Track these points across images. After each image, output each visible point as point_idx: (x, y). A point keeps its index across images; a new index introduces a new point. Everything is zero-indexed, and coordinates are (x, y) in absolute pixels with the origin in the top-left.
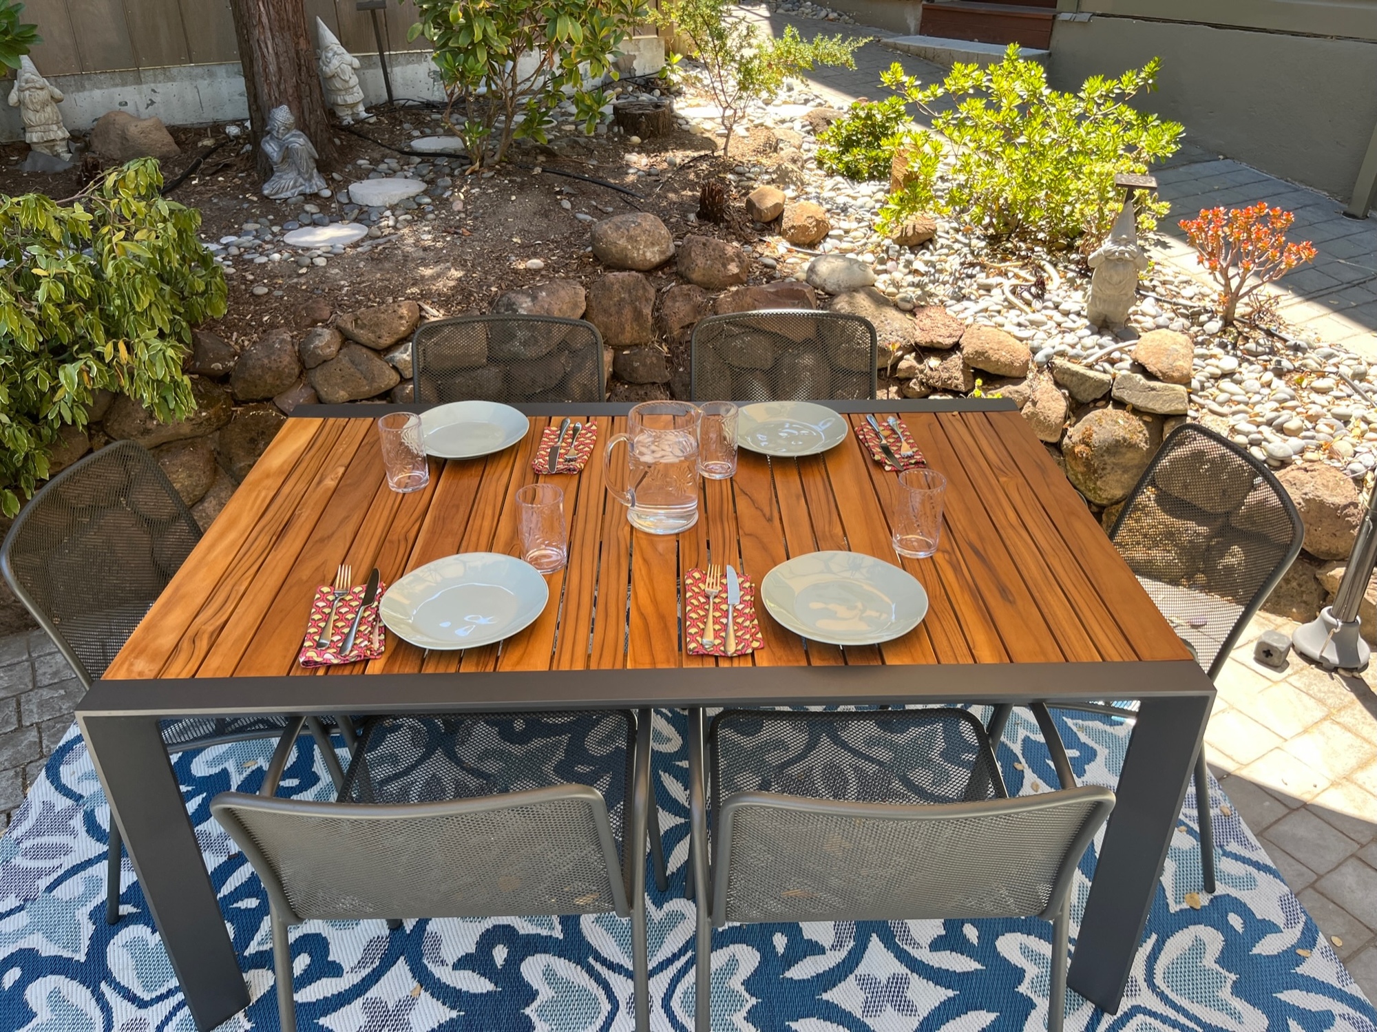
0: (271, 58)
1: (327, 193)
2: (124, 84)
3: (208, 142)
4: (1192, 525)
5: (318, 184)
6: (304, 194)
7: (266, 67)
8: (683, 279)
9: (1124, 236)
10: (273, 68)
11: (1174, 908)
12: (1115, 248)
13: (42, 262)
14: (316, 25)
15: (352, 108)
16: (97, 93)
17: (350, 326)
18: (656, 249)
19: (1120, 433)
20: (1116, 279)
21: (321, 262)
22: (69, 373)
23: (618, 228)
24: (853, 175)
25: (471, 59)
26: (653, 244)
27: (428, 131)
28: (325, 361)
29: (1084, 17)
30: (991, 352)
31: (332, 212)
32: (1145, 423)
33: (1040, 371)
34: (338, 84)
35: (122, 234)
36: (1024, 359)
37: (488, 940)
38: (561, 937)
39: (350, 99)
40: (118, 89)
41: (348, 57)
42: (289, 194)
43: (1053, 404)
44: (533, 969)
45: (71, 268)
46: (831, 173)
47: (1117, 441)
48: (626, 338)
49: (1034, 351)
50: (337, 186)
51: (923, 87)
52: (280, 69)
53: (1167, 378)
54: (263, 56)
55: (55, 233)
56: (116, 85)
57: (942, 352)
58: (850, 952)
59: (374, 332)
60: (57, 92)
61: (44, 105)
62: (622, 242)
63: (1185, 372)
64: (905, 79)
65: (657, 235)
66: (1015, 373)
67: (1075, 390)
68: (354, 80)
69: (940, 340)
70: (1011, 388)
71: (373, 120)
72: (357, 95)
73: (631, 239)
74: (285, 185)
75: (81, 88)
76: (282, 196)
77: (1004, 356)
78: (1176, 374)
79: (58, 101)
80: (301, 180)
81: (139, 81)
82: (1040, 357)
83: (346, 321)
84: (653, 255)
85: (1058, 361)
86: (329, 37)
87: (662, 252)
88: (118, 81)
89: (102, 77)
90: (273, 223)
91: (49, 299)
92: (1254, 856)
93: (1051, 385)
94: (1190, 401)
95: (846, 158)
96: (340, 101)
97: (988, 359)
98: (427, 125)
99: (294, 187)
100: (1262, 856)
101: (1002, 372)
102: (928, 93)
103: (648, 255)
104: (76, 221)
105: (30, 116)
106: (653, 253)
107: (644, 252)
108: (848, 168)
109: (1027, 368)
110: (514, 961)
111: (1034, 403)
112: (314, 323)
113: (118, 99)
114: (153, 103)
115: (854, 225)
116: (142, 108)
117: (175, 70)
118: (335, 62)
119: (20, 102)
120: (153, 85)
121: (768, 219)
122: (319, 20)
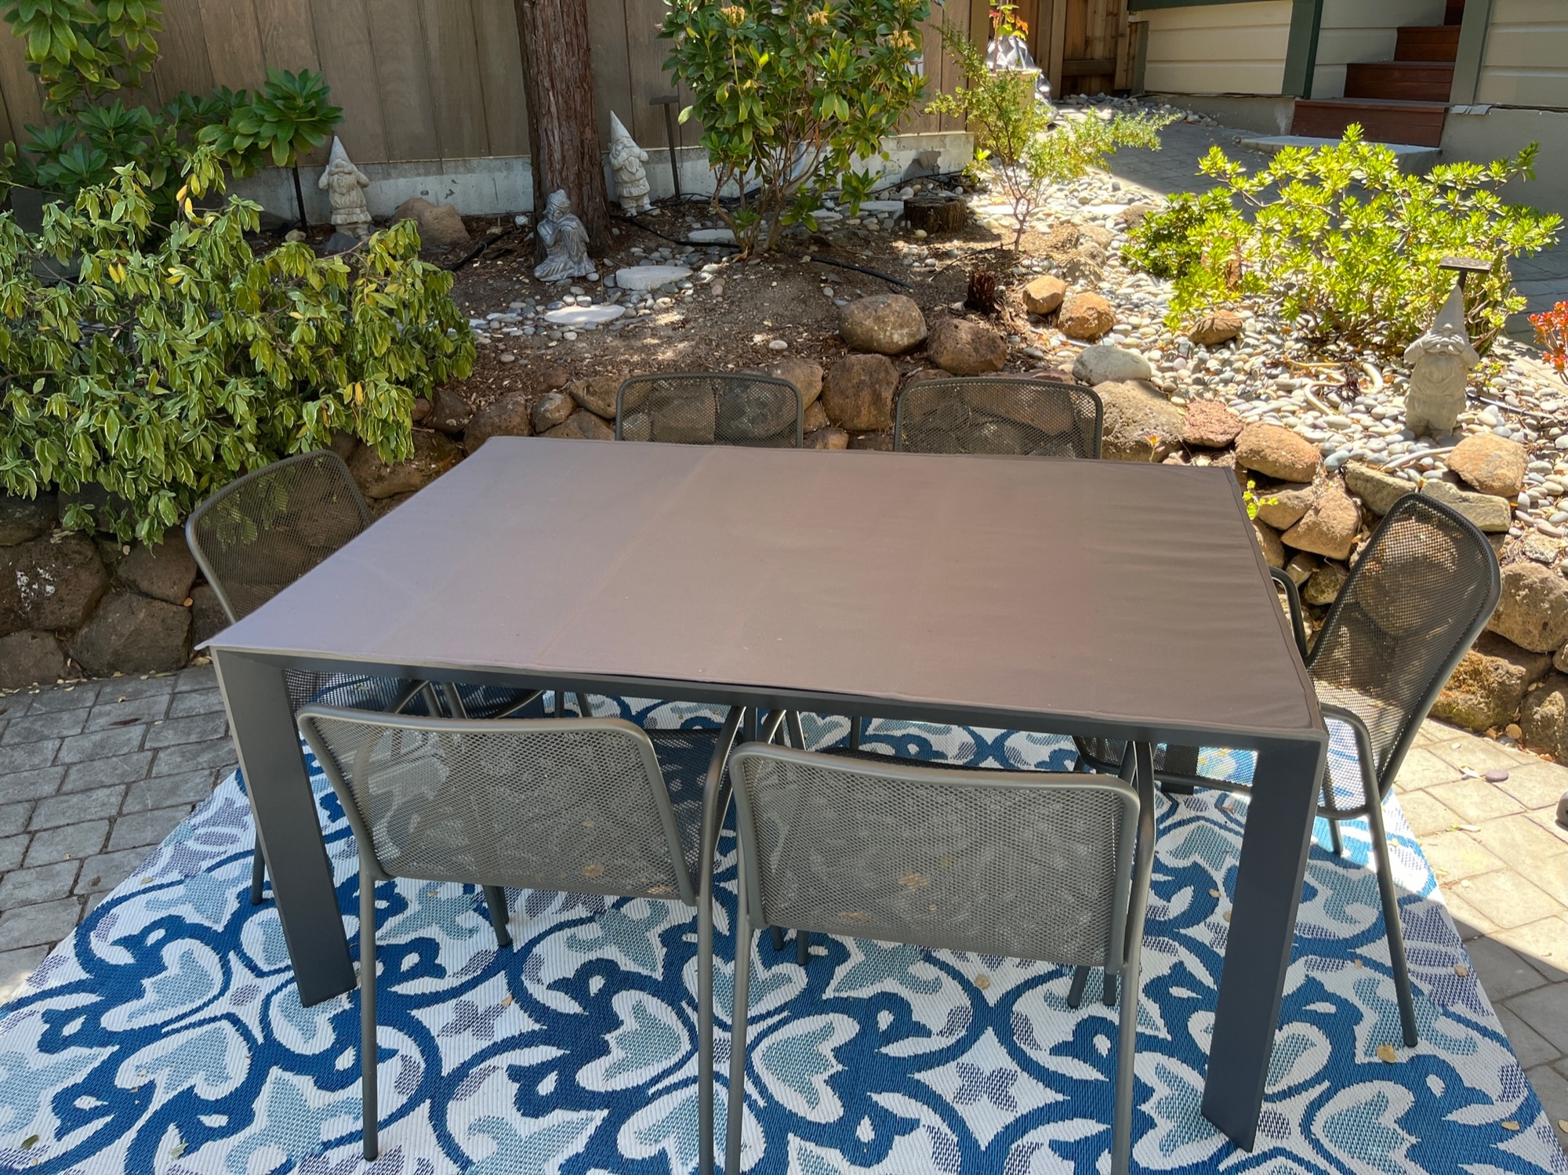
0: (557, 147)
1: (594, 277)
2: (427, 174)
3: (496, 230)
4: (1503, 662)
5: (587, 267)
6: (573, 278)
7: (551, 155)
8: (932, 363)
9: (1448, 325)
10: (557, 156)
11: (1360, 1058)
12: (1436, 339)
13: (300, 306)
14: (609, 120)
15: (637, 201)
16: (402, 181)
17: (581, 393)
18: (905, 331)
19: (1419, 550)
20: (1437, 375)
21: (572, 336)
22: (311, 409)
23: (866, 308)
24: (1159, 271)
25: (736, 139)
26: (902, 326)
27: (709, 224)
28: (554, 426)
29: (1480, 110)
30: (1268, 451)
31: (597, 292)
32: (1454, 539)
33: (1330, 475)
34: (625, 177)
35: (373, 286)
36: (1308, 460)
37: (588, 970)
38: (660, 979)
39: (635, 192)
40: (420, 179)
41: (637, 150)
42: (558, 276)
43: (1339, 514)
44: (623, 1003)
45: (324, 313)
46: (1134, 270)
47: (1416, 559)
48: (863, 422)
49: (1325, 454)
50: (604, 270)
51: (1250, 175)
52: (563, 157)
53: (1485, 488)
54: (549, 145)
55: (314, 281)
56: (419, 175)
57: (1214, 450)
58: (958, 1041)
59: (604, 400)
60: (364, 178)
61: (350, 188)
62: (869, 323)
63: (1508, 482)
64: (1229, 167)
65: (907, 317)
66: (1296, 477)
67: (1370, 499)
68: (642, 172)
69: (1211, 436)
70: (1291, 493)
71: (657, 212)
72: (644, 187)
73: (879, 320)
74: (556, 268)
75: (387, 176)
76: (552, 278)
77: (1284, 457)
78: (1496, 484)
79: (364, 186)
80: (571, 263)
81: (440, 172)
82: (1331, 460)
83: (578, 386)
84: (900, 338)
85: (1352, 466)
86: (621, 131)
87: (911, 335)
88: (422, 170)
89: (407, 167)
90: (538, 303)
91: (302, 341)
92: (1482, 1021)
93: (1341, 492)
94: (1514, 517)
95: (1152, 255)
96: (625, 193)
97: (1264, 458)
98: (710, 219)
99: (564, 269)
100: (1493, 1023)
101: (1282, 474)
102: (1255, 181)
103: (896, 337)
104: (335, 273)
105: (336, 199)
106: (902, 335)
107: (891, 334)
108: (1155, 265)
109: (1314, 473)
110: (607, 993)
111: (1317, 511)
112: (550, 388)
113: (421, 188)
114: (452, 193)
115: (1147, 321)
116: (442, 199)
117: (475, 161)
118: (624, 154)
119: (330, 185)
120: (453, 177)
121: (1044, 310)
122: (613, 114)
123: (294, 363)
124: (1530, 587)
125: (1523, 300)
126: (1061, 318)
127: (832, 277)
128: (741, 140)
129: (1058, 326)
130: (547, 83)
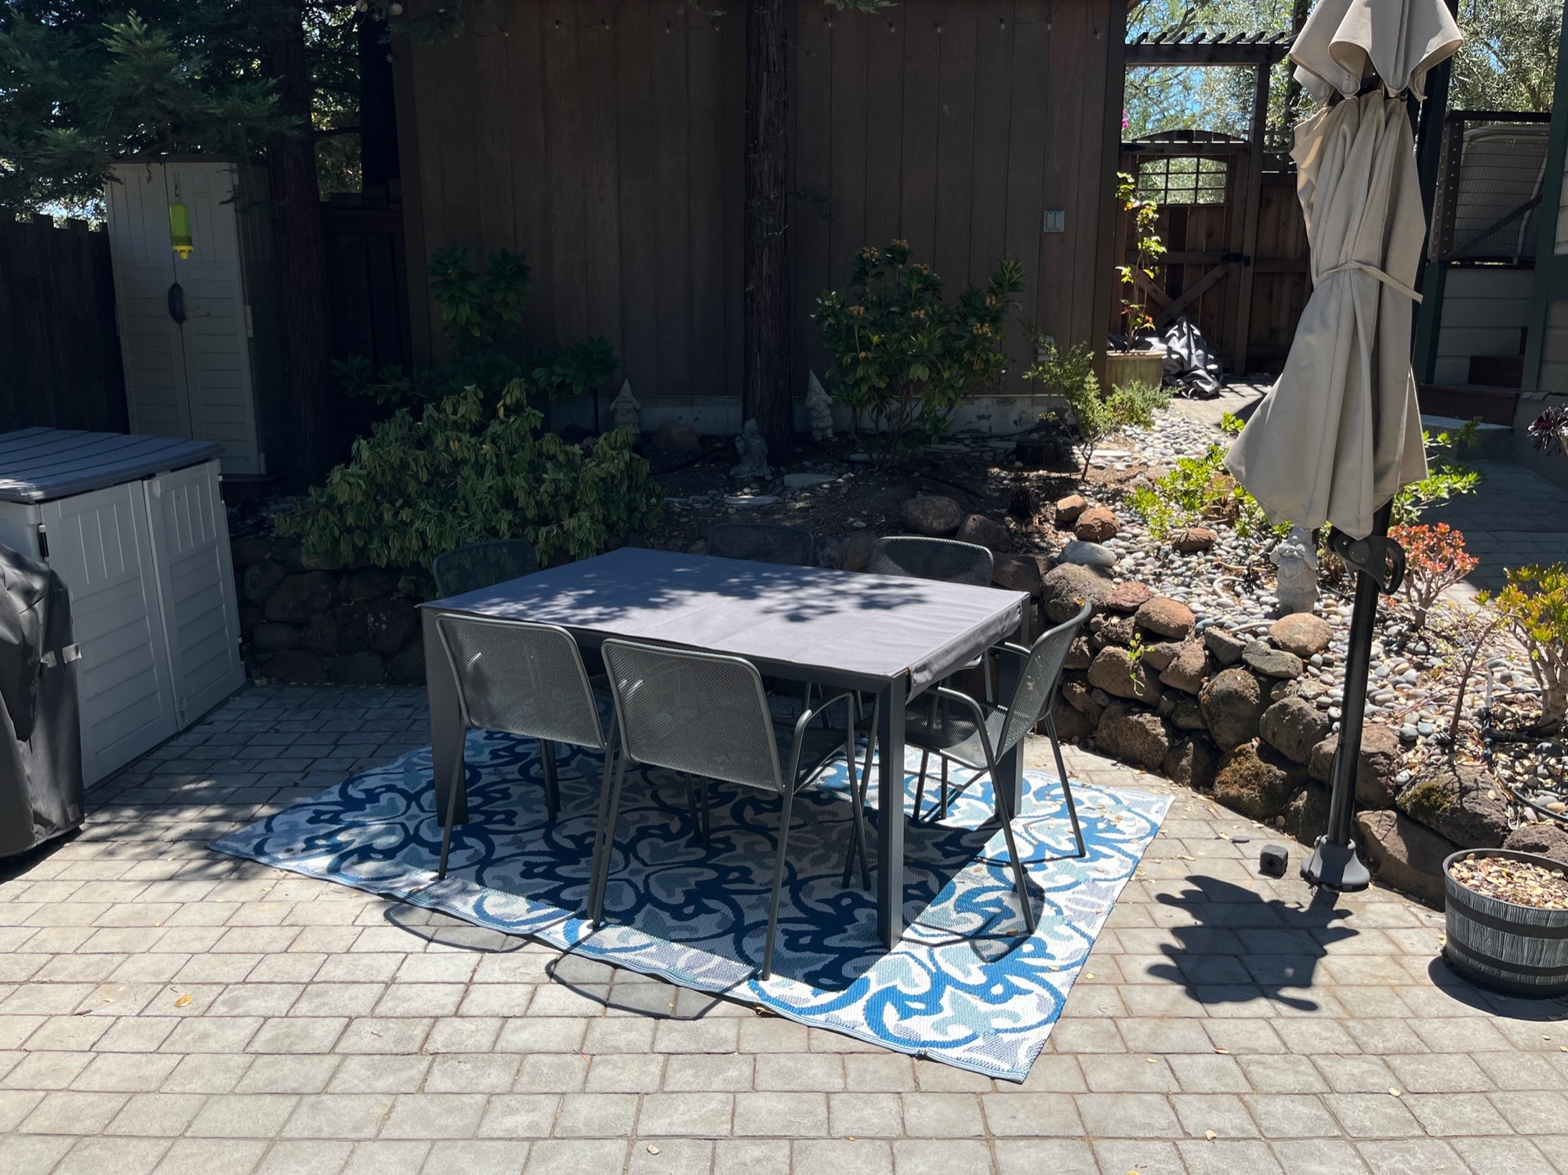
0: (759, 392)
1: (769, 478)
2: (681, 405)
3: (719, 445)
4: (1274, 768)
5: (766, 472)
6: (755, 477)
9: (1295, 537)
12: (1287, 546)
13: (550, 471)
14: (808, 375)
15: (822, 431)
16: (664, 409)
18: (941, 521)
19: (1235, 686)
21: (731, 511)
22: (543, 530)
23: (917, 503)
26: (940, 517)
30: (1152, 614)
32: (1259, 681)
33: (1197, 635)
34: (815, 414)
35: (594, 463)
36: (1180, 622)
39: (821, 425)
40: (676, 408)
41: (825, 396)
42: (745, 475)
43: (1193, 660)
45: (561, 476)
47: (1230, 692)
49: (1198, 620)
50: (777, 474)
52: (763, 397)
53: (1286, 648)
54: (754, 390)
55: (561, 458)
56: (676, 405)
57: (1123, 612)
60: (638, 406)
61: (629, 411)
62: (917, 513)
63: (1301, 644)
65: (943, 511)
66: (1170, 633)
67: (1216, 652)
68: (827, 412)
69: (1123, 603)
70: (1165, 644)
71: (836, 439)
72: (829, 421)
73: (924, 512)
74: (745, 470)
75: (655, 405)
76: (740, 476)
77: (1163, 618)
78: (1293, 645)
79: (638, 411)
80: (754, 467)
81: (691, 404)
82: (1199, 625)
84: (938, 525)
85: (1210, 629)
86: (815, 382)
87: (946, 524)
88: (678, 403)
89: (669, 400)
90: (726, 492)
91: (546, 492)
93: (1200, 647)
94: (1306, 670)
96: (814, 425)
97: (1150, 619)
99: (749, 471)
101: (1161, 631)
103: (935, 524)
104: (574, 454)
106: (940, 524)
107: (930, 522)
109: (1187, 633)
111: (1179, 657)
112: (700, 538)
113: (676, 414)
114: (698, 419)
116: (689, 422)
117: (714, 399)
118: (815, 399)
119: (616, 410)
120: (700, 408)
121: (1066, 519)
122: (811, 372)
123: (539, 504)
124: (1292, 713)
126: (1077, 524)
128: (860, 390)
129: (1074, 531)
130: (756, 349)
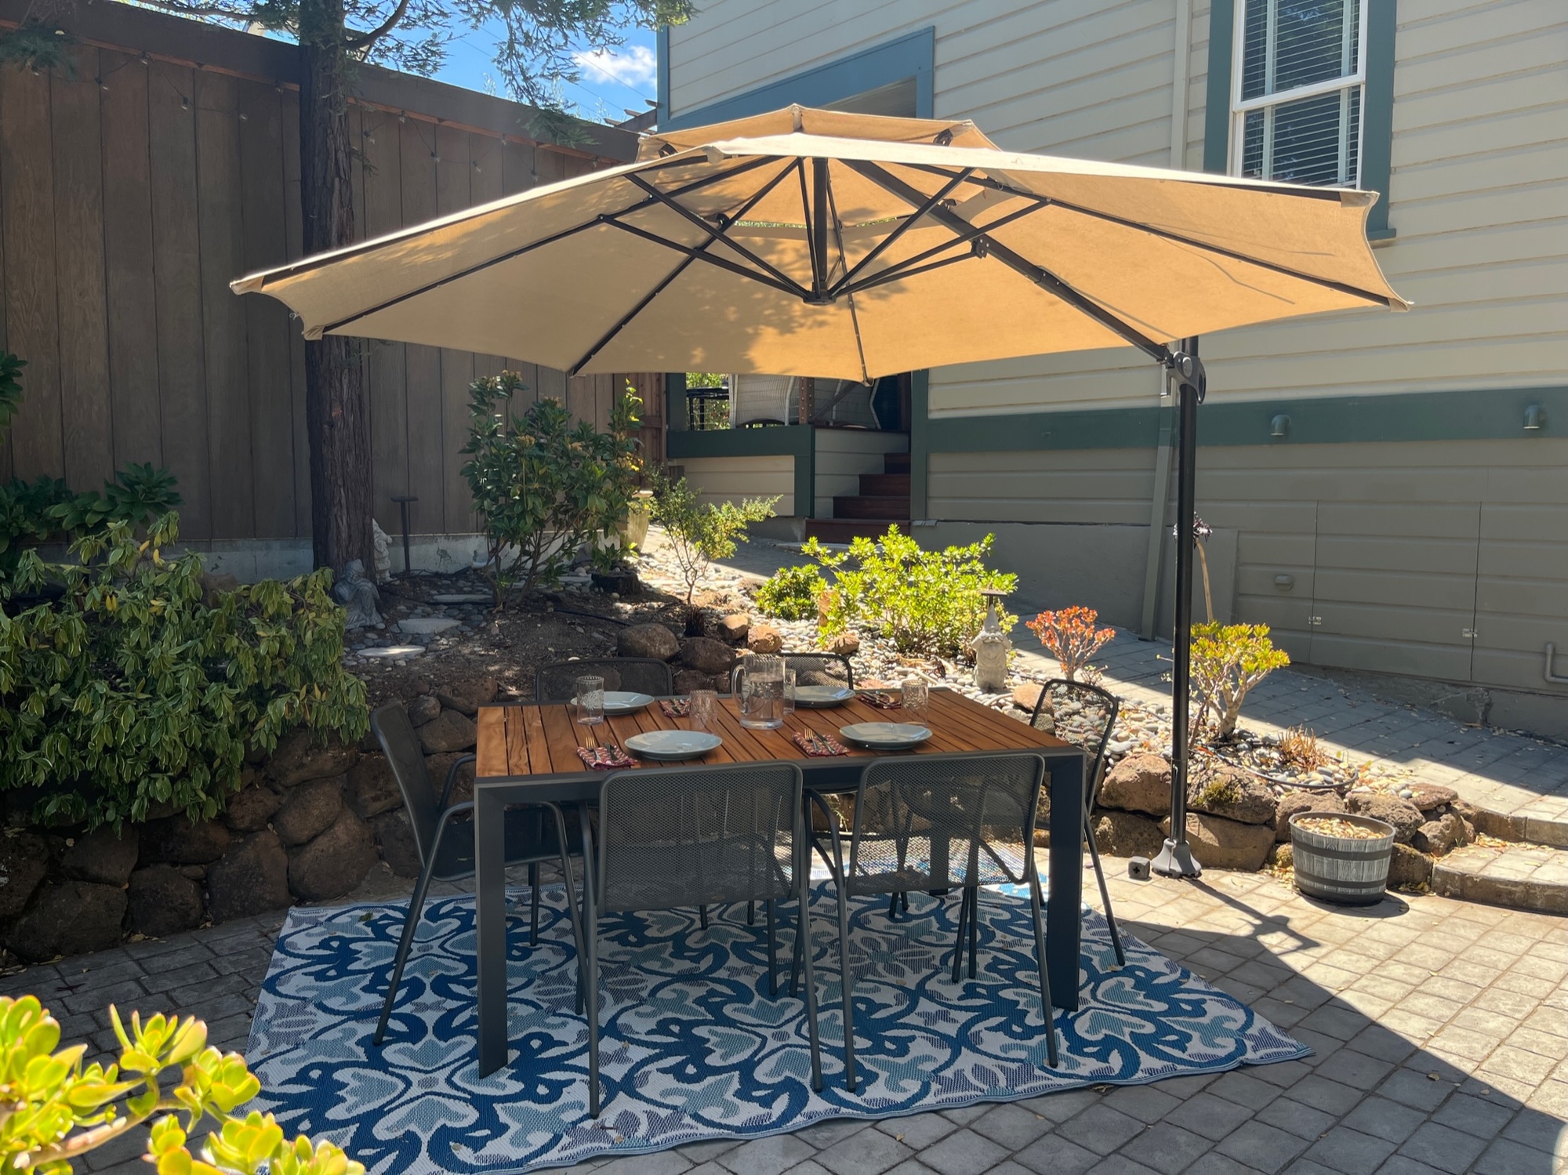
0: (344, 528)
1: (382, 626)
5: (376, 620)
6: (364, 627)
7: (339, 532)
8: (689, 666)
9: (993, 626)
10: (344, 535)
12: (988, 634)
15: (380, 574)
17: (449, 695)
18: (667, 647)
20: (992, 655)
21: (402, 664)
23: (639, 631)
24: (788, 616)
25: (522, 522)
26: (665, 643)
27: (443, 591)
28: (430, 720)
29: (932, 523)
31: (392, 638)
34: (376, 555)
39: (383, 566)
41: (384, 535)
42: (352, 626)
46: (770, 616)
50: (391, 621)
51: (832, 556)
52: (350, 536)
54: (338, 527)
58: (908, 1006)
59: (468, 699)
62: (643, 641)
64: (818, 549)
65: (668, 636)
68: (388, 553)
72: (387, 564)
73: (649, 639)
80: (363, 616)
81: (209, 550)
83: (446, 691)
84: (665, 651)
87: (671, 649)
95: (782, 604)
96: (376, 568)
99: (358, 620)
102: (837, 559)
103: (662, 651)
106: (665, 649)
107: (658, 648)
108: (783, 611)
112: (418, 694)
114: (217, 567)
115: (799, 643)
117: (240, 542)
118: (376, 538)
120: (220, 554)
121: (738, 637)
125: (1016, 617)
126: (750, 641)
127: (578, 621)
129: (748, 647)
130: (340, 482)
